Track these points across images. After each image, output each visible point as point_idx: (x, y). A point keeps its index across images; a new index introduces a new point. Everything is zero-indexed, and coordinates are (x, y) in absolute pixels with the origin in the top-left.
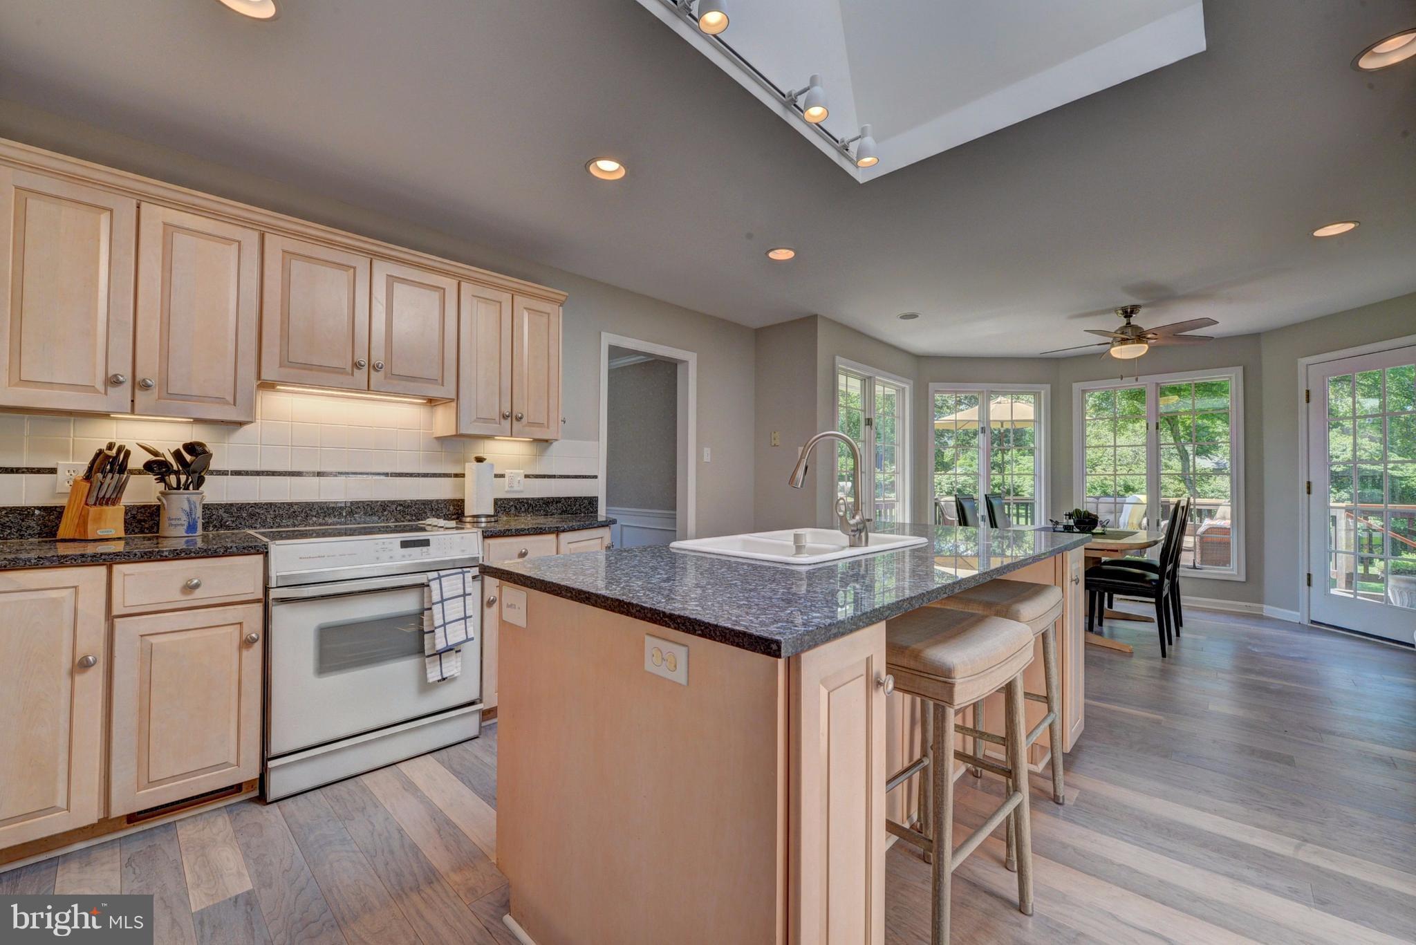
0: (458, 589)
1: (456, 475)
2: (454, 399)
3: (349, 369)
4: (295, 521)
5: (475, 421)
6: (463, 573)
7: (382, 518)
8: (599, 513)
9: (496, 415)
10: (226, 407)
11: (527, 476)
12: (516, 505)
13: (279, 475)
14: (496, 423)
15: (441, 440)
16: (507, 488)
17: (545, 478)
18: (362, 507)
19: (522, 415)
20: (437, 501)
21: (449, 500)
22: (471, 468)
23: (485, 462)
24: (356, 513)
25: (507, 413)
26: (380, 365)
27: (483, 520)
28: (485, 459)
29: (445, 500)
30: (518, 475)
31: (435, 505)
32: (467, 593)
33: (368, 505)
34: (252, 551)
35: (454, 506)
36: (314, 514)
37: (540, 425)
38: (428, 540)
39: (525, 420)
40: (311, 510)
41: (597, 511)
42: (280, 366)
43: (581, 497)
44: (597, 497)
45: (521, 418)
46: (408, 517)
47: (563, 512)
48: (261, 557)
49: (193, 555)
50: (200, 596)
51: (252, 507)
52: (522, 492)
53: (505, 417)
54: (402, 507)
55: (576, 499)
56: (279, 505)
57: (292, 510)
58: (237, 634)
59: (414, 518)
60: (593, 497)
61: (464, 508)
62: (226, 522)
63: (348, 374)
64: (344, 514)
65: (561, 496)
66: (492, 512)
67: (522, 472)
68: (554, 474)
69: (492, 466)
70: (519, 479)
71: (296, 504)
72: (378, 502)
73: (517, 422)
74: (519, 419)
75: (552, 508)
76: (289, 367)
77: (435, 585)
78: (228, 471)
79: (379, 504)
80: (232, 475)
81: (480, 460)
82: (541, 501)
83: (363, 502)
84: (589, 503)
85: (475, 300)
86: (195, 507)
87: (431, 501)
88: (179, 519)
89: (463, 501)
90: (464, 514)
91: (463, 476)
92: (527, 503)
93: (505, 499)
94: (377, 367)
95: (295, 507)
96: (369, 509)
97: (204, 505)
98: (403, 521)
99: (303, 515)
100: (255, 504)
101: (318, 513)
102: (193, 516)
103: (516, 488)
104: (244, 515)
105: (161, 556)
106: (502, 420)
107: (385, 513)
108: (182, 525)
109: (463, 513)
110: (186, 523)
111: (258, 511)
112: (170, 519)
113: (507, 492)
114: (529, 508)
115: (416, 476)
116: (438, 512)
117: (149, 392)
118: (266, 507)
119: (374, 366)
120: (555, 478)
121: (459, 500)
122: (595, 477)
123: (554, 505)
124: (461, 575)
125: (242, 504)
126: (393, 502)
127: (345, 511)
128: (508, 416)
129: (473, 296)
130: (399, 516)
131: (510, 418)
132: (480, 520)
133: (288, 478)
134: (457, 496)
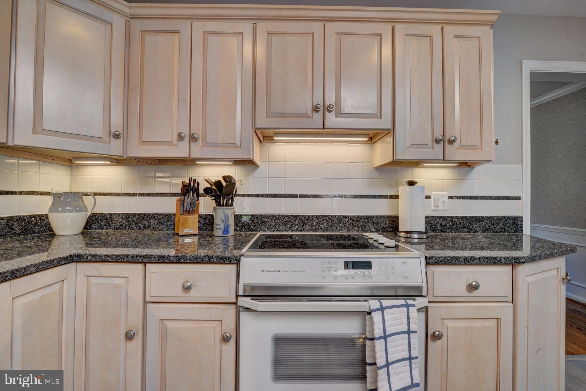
0: (401, 324)
1: (391, 197)
2: (390, 129)
3: (310, 113)
4: (286, 228)
5: (409, 147)
6: (407, 306)
7: (339, 228)
8: (524, 232)
9: (428, 140)
10: (236, 149)
11: (450, 198)
12: (441, 222)
13: (278, 197)
14: (429, 148)
15: (381, 169)
16: (433, 208)
17: (467, 199)
18: (325, 220)
19: (456, 138)
20: (377, 217)
21: (386, 216)
22: (404, 190)
23: (416, 185)
24: (322, 224)
25: (440, 138)
26: (332, 106)
27: (416, 236)
28: (417, 182)
29: (383, 217)
30: (443, 196)
31: (376, 220)
32: (412, 329)
33: (330, 218)
34: (226, 262)
35: (390, 221)
36: (297, 223)
37: (473, 147)
38: (370, 263)
39: (457, 144)
40: (295, 221)
41: (522, 230)
42: (267, 117)
43: (505, 217)
44: (522, 217)
45: (454, 141)
46: (356, 228)
47: (486, 230)
48: (234, 267)
49: (188, 261)
50: (194, 294)
51: (263, 217)
52: (446, 211)
53: (437, 141)
54: (351, 221)
55: (499, 219)
56: (277, 217)
57: (284, 220)
58: (218, 329)
59: (360, 229)
60: (518, 217)
61: (398, 223)
62: (251, 226)
63: (309, 117)
64: (315, 224)
65: (485, 216)
66: (423, 230)
67: (446, 194)
68: (476, 195)
69: (423, 188)
70: (443, 200)
71: (287, 216)
72: (336, 216)
73: (449, 146)
74: (451, 142)
75: (476, 226)
76: (272, 117)
77: (377, 317)
78: (252, 194)
79: (337, 217)
80: (254, 197)
81: (411, 183)
82: (464, 219)
83: (326, 216)
84: (514, 223)
85: (408, 38)
86: (228, 218)
87: (372, 217)
88: (220, 225)
89: (397, 217)
90: (398, 229)
91: (397, 197)
92: (452, 221)
93: (432, 217)
94: (330, 107)
95: (286, 218)
96: (330, 221)
97: (235, 215)
98: (353, 232)
99: (291, 224)
100: (265, 215)
101: (299, 223)
102: (227, 223)
103: (441, 207)
104: (260, 222)
105: (170, 261)
106: (435, 144)
107: (341, 225)
108: (221, 229)
109: (397, 227)
110: (223, 228)
111: (266, 220)
112: (216, 225)
113: (433, 211)
114: (453, 226)
115: (361, 198)
116: (378, 226)
117: (197, 143)
118: (270, 217)
119: (327, 108)
120: (477, 199)
121: (393, 217)
122: (519, 198)
123: (478, 223)
124: (405, 309)
125: (259, 215)
126: (345, 217)
127: (315, 222)
128: (441, 140)
129: (406, 36)
130: (350, 227)
131: (442, 142)
132: (413, 236)
133: (283, 199)
134: (393, 214)
